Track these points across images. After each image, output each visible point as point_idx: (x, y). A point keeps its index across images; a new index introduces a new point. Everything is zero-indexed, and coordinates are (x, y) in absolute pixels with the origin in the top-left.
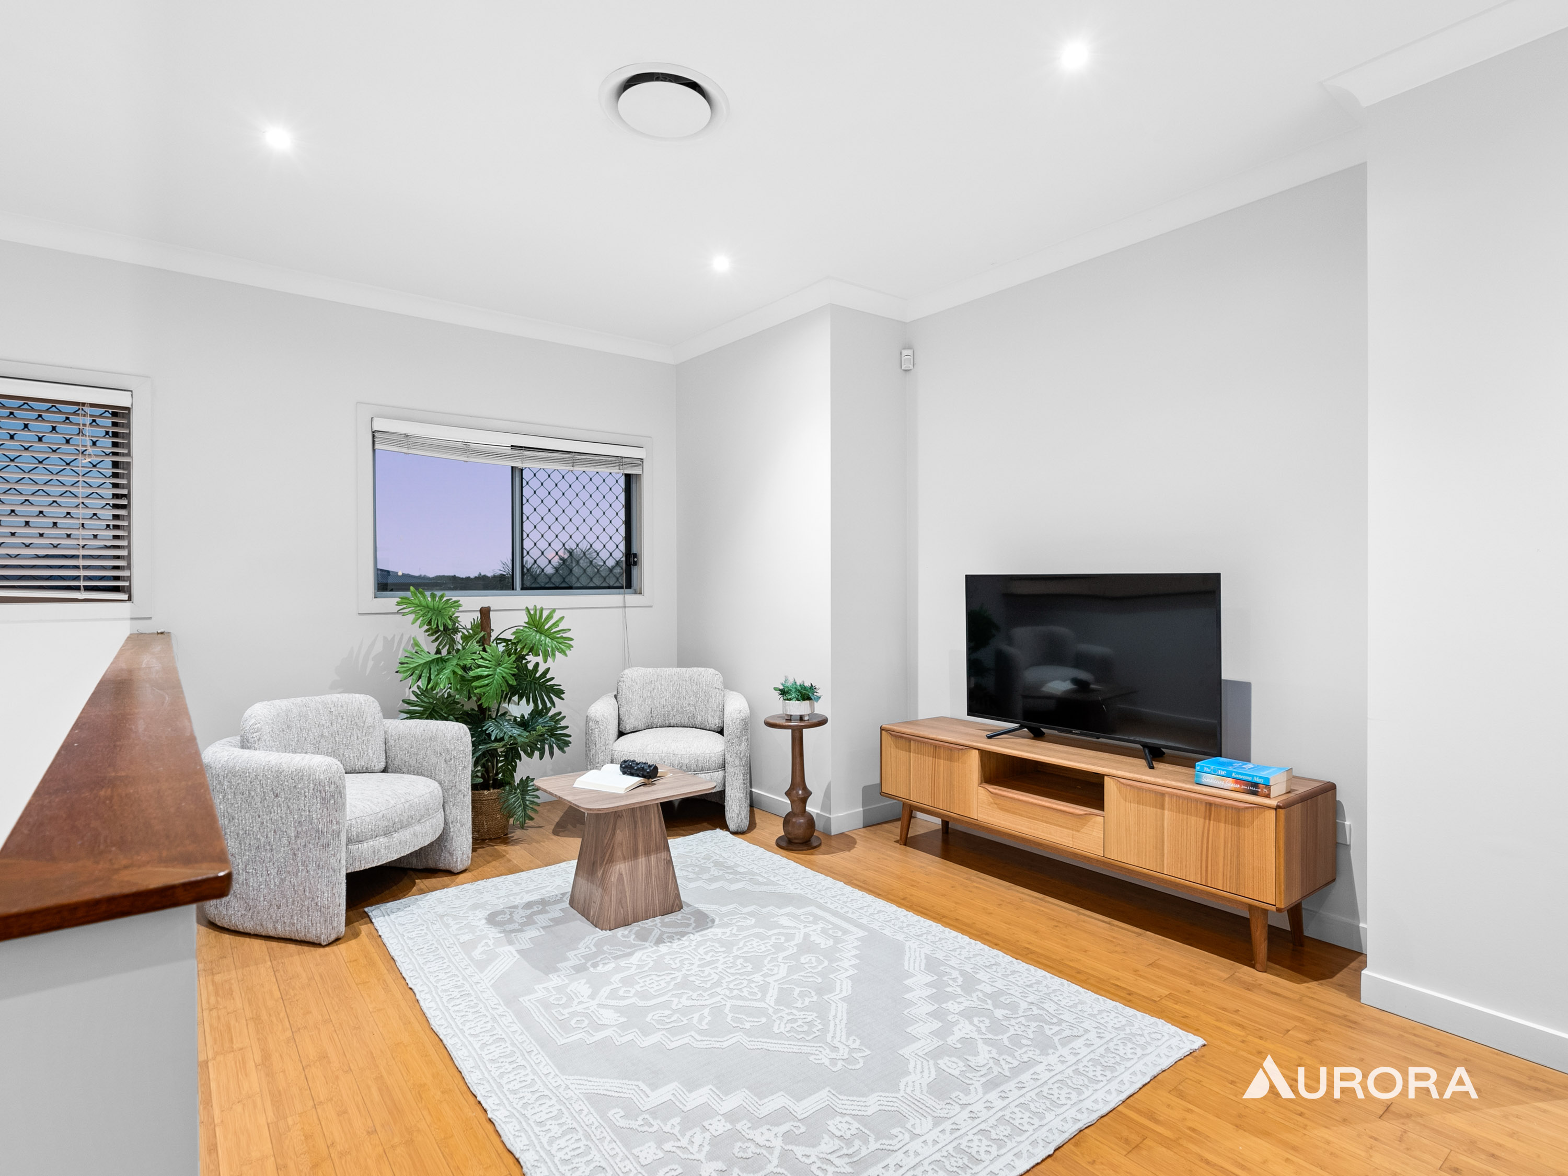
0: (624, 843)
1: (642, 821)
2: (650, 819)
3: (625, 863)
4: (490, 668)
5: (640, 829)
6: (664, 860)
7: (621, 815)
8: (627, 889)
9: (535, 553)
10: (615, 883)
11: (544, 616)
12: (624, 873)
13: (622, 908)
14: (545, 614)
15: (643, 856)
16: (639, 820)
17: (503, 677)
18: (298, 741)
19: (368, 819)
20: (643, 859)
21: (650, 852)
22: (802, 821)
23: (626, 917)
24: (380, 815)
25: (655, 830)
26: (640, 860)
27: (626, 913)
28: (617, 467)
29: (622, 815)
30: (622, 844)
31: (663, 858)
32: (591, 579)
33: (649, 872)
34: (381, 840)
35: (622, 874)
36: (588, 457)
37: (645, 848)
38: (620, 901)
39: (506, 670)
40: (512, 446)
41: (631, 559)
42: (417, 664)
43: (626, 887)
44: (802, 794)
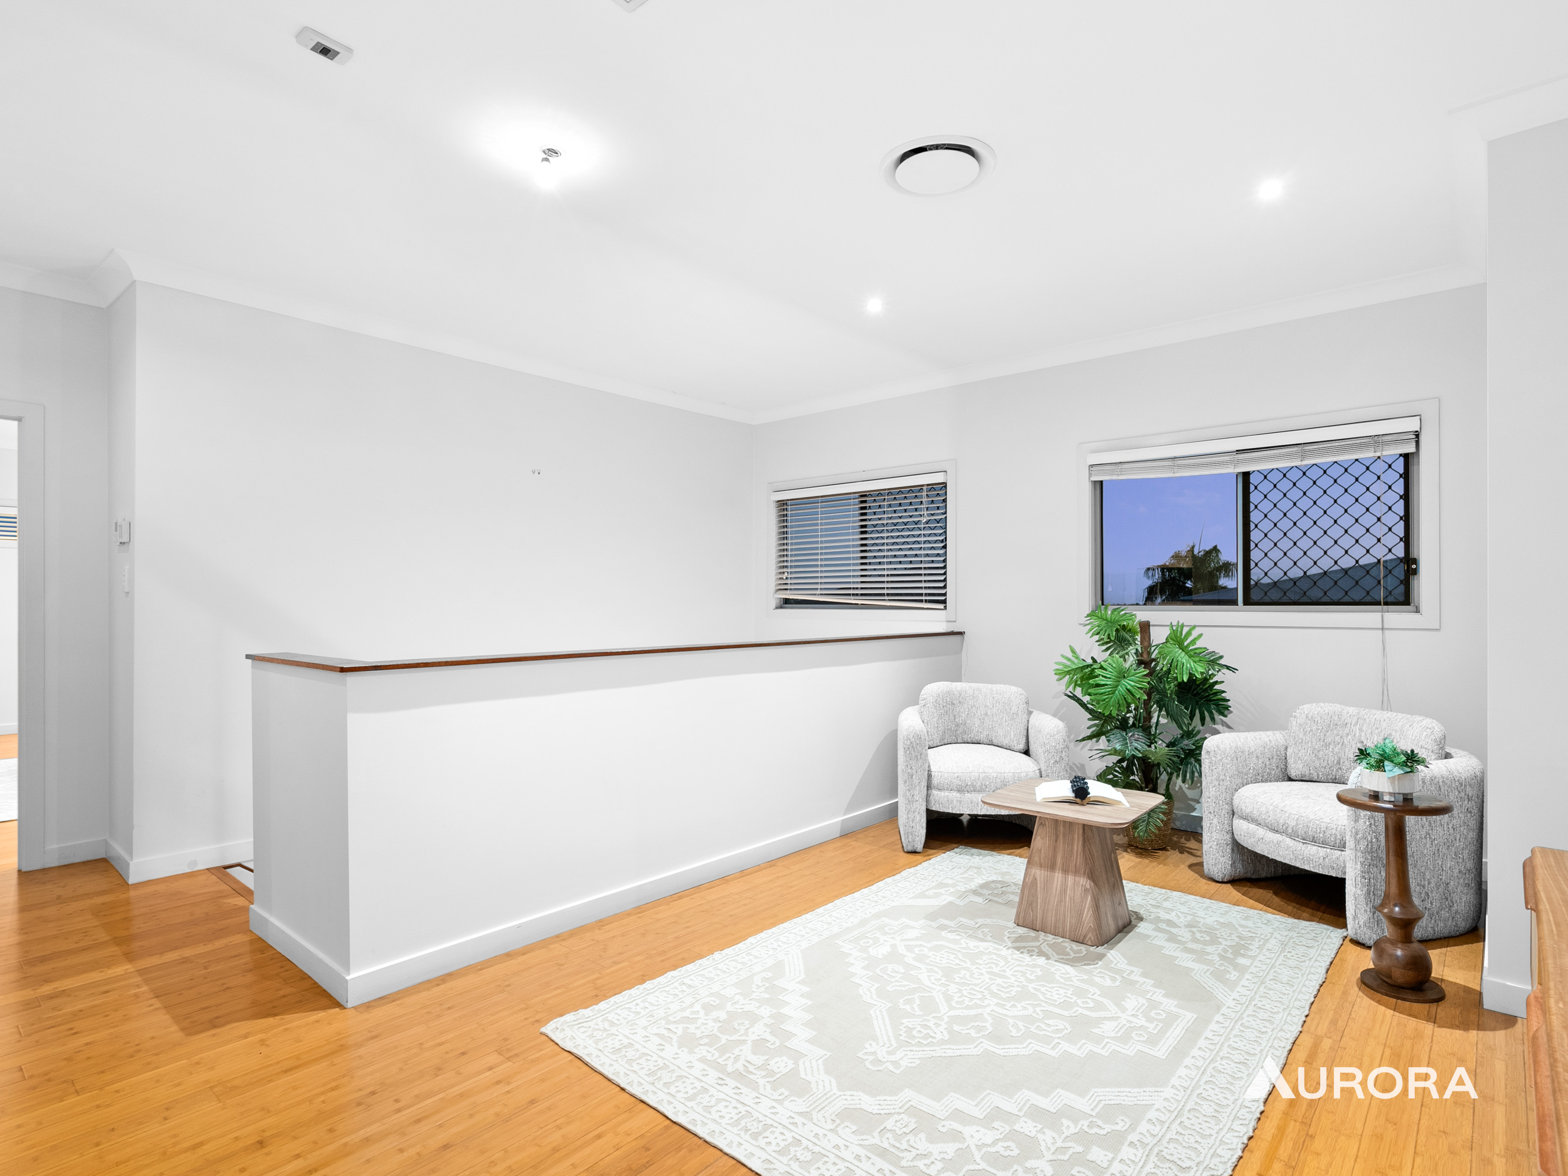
0: (1043, 851)
1: (1064, 837)
2: (1073, 839)
3: (1041, 870)
4: (1109, 678)
5: (1061, 845)
6: (1082, 886)
7: (1043, 823)
8: (1039, 896)
9: (1266, 564)
10: (1029, 885)
11: (1184, 633)
12: (1038, 879)
13: (1032, 911)
14: (1185, 630)
15: (1060, 872)
16: (1061, 835)
17: (1127, 689)
18: (968, 714)
19: (946, 775)
20: (1060, 875)
21: (1068, 872)
22: (1399, 953)
23: (1034, 922)
24: (956, 775)
25: (1077, 852)
26: (1057, 874)
27: (1035, 918)
28: (1373, 449)
29: (1045, 824)
30: (1040, 851)
31: (1081, 883)
32: (1346, 593)
33: (1064, 891)
34: (954, 794)
35: (1036, 879)
36: (1337, 444)
37: (1063, 865)
38: (1031, 904)
39: (1132, 683)
40: (1237, 451)
41: (1409, 565)
42: (1070, 669)
43: (1039, 893)
44: (1401, 913)
